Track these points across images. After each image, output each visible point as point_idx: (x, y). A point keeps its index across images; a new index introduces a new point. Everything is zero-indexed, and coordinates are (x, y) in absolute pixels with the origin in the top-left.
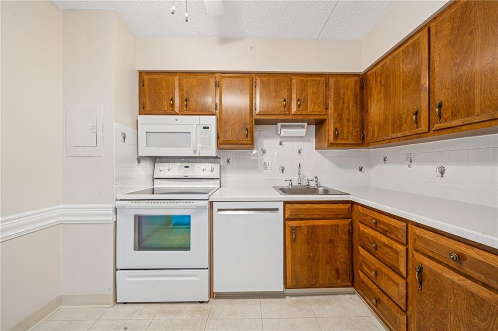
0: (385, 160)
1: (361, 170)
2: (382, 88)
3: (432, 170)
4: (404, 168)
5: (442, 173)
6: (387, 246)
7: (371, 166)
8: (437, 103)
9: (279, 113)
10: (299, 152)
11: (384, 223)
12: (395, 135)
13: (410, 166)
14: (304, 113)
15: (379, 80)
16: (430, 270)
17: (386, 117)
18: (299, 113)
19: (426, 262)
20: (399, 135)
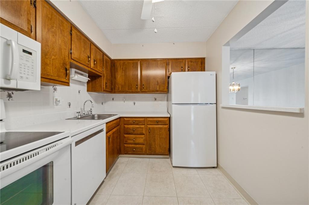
0: (113, 99)
1: (102, 104)
2: (123, 71)
3: (131, 103)
4: (122, 102)
5: (134, 104)
6: (138, 128)
7: (105, 102)
8: (143, 84)
9: (84, 63)
10: (79, 92)
11: (137, 121)
12: (129, 91)
13: (124, 102)
14: (96, 69)
15: (122, 67)
16: (152, 128)
17: (125, 83)
18: (94, 69)
19: (151, 126)
20: (130, 91)
